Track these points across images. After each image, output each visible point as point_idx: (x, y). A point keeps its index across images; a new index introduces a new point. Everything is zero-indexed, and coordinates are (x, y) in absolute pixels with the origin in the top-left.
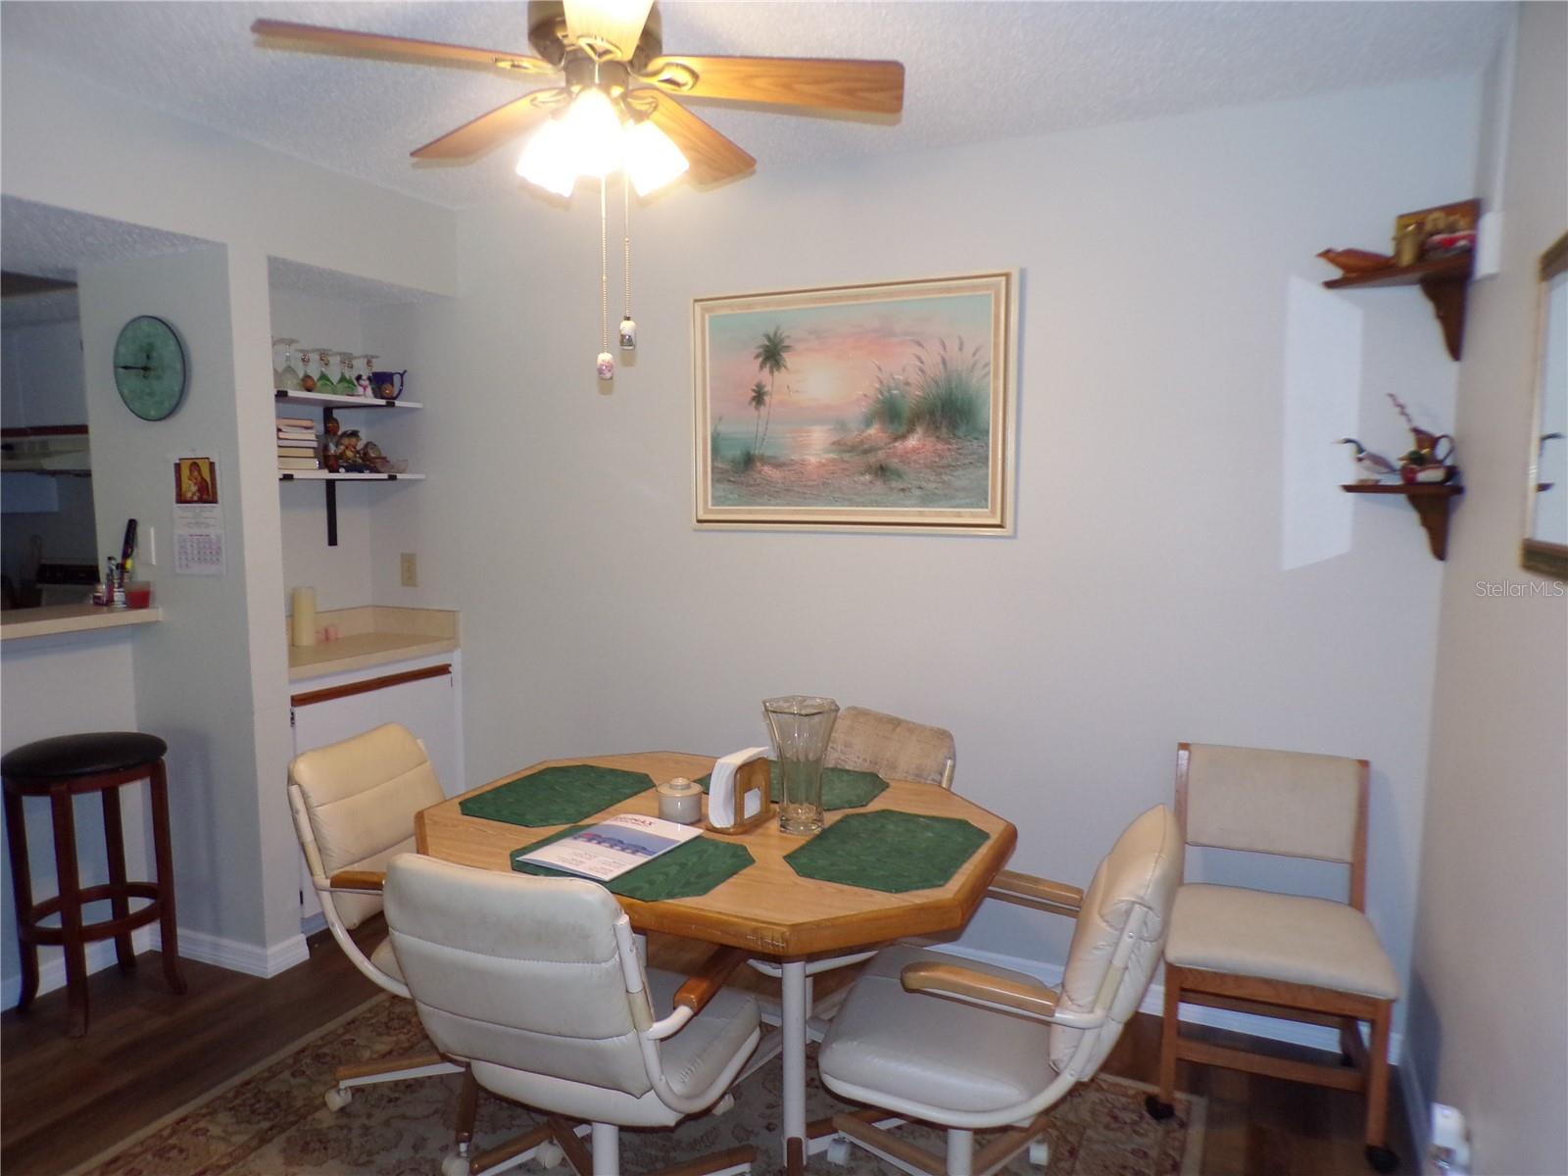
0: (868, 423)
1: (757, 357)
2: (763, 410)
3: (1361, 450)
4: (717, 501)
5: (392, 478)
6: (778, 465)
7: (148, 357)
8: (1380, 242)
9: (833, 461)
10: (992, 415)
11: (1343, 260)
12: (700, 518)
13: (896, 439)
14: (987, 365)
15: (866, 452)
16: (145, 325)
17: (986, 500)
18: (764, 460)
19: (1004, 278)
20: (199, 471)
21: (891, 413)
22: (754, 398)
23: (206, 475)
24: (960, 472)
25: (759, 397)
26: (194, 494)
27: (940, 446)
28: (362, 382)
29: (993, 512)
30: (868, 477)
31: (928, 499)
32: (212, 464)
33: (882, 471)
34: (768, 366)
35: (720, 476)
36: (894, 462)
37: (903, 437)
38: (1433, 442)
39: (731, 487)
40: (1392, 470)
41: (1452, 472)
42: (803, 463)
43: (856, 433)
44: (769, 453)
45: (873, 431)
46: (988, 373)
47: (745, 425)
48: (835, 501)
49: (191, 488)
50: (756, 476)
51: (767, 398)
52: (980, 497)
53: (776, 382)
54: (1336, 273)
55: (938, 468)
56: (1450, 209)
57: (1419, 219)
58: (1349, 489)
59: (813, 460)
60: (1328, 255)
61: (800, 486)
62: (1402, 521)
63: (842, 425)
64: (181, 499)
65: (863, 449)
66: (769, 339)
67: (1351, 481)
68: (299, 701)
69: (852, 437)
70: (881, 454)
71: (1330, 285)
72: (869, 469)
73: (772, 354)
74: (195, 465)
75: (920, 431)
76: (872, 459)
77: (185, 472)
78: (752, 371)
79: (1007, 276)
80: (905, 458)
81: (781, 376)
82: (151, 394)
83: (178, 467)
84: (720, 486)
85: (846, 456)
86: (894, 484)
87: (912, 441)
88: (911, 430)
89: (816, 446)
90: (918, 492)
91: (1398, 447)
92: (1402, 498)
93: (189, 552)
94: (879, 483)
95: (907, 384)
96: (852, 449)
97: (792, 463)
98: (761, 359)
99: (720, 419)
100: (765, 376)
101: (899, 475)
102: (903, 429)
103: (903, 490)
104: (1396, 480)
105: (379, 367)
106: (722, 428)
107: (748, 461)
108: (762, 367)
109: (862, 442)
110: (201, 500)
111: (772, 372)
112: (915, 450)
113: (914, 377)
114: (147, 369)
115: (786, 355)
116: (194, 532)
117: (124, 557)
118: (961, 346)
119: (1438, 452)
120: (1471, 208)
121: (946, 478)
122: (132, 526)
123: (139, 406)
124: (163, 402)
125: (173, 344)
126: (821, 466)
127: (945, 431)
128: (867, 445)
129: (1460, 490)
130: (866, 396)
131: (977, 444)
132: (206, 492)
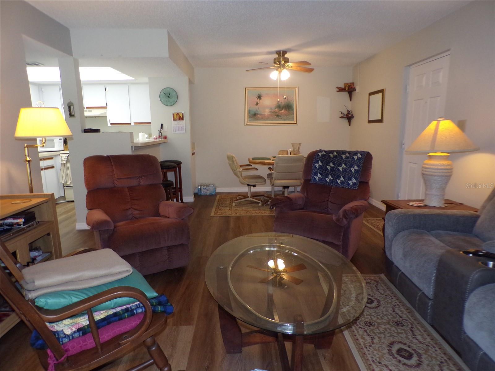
0: (276, 109)
1: (257, 97)
2: (258, 106)
3: (341, 112)
4: (249, 121)
6: (261, 115)
7: (169, 95)
8: (343, 86)
9: (270, 114)
10: (295, 107)
11: (339, 88)
12: (247, 124)
13: (280, 111)
14: (294, 100)
15: (275, 113)
16: (168, 89)
18: (258, 114)
20: (179, 115)
21: (279, 107)
23: (181, 115)
24: (290, 116)
25: (257, 104)
26: (177, 119)
27: (287, 112)
29: (295, 122)
30: (275, 117)
31: (285, 120)
32: (183, 114)
33: (278, 116)
35: (250, 117)
36: (280, 114)
37: (281, 111)
38: (349, 111)
39: (252, 118)
40: (345, 115)
41: (352, 115)
42: (265, 115)
44: (259, 113)
45: (276, 110)
47: (254, 108)
48: (270, 120)
49: (176, 118)
50: (257, 117)
51: (258, 104)
52: (293, 119)
53: (260, 102)
54: (338, 90)
55: (286, 115)
56: (350, 83)
57: (347, 84)
58: (340, 117)
59: (266, 114)
60: (337, 87)
61: (264, 118)
62: (346, 121)
63: (271, 109)
64: (174, 120)
66: (259, 94)
67: (340, 116)
69: (273, 110)
70: (278, 113)
71: (337, 91)
72: (275, 115)
73: (259, 97)
74: (178, 114)
75: (284, 109)
76: (276, 114)
77: (175, 115)
78: (256, 100)
79: (297, 87)
80: (281, 114)
82: (169, 101)
83: (173, 115)
86: (279, 118)
87: (283, 111)
88: (282, 109)
89: (267, 112)
90: (283, 119)
91: (346, 113)
92: (346, 119)
93: (176, 129)
94: (277, 118)
95: (282, 102)
96: (273, 112)
97: (263, 114)
99: (250, 107)
101: (281, 116)
102: (281, 109)
103: (281, 119)
104: (346, 116)
106: (250, 109)
107: (255, 115)
108: (258, 99)
110: (179, 120)
111: (259, 100)
112: (283, 112)
114: (168, 97)
115: (262, 97)
116: (177, 125)
117: (161, 131)
118: (290, 97)
119: (350, 113)
120: (353, 83)
121: (288, 117)
122: (162, 125)
123: (165, 103)
124: (172, 103)
125: (175, 93)
126: (268, 115)
127: (287, 110)
128: (275, 112)
129: (354, 117)
130: (275, 104)
131: (292, 111)
132: (181, 118)
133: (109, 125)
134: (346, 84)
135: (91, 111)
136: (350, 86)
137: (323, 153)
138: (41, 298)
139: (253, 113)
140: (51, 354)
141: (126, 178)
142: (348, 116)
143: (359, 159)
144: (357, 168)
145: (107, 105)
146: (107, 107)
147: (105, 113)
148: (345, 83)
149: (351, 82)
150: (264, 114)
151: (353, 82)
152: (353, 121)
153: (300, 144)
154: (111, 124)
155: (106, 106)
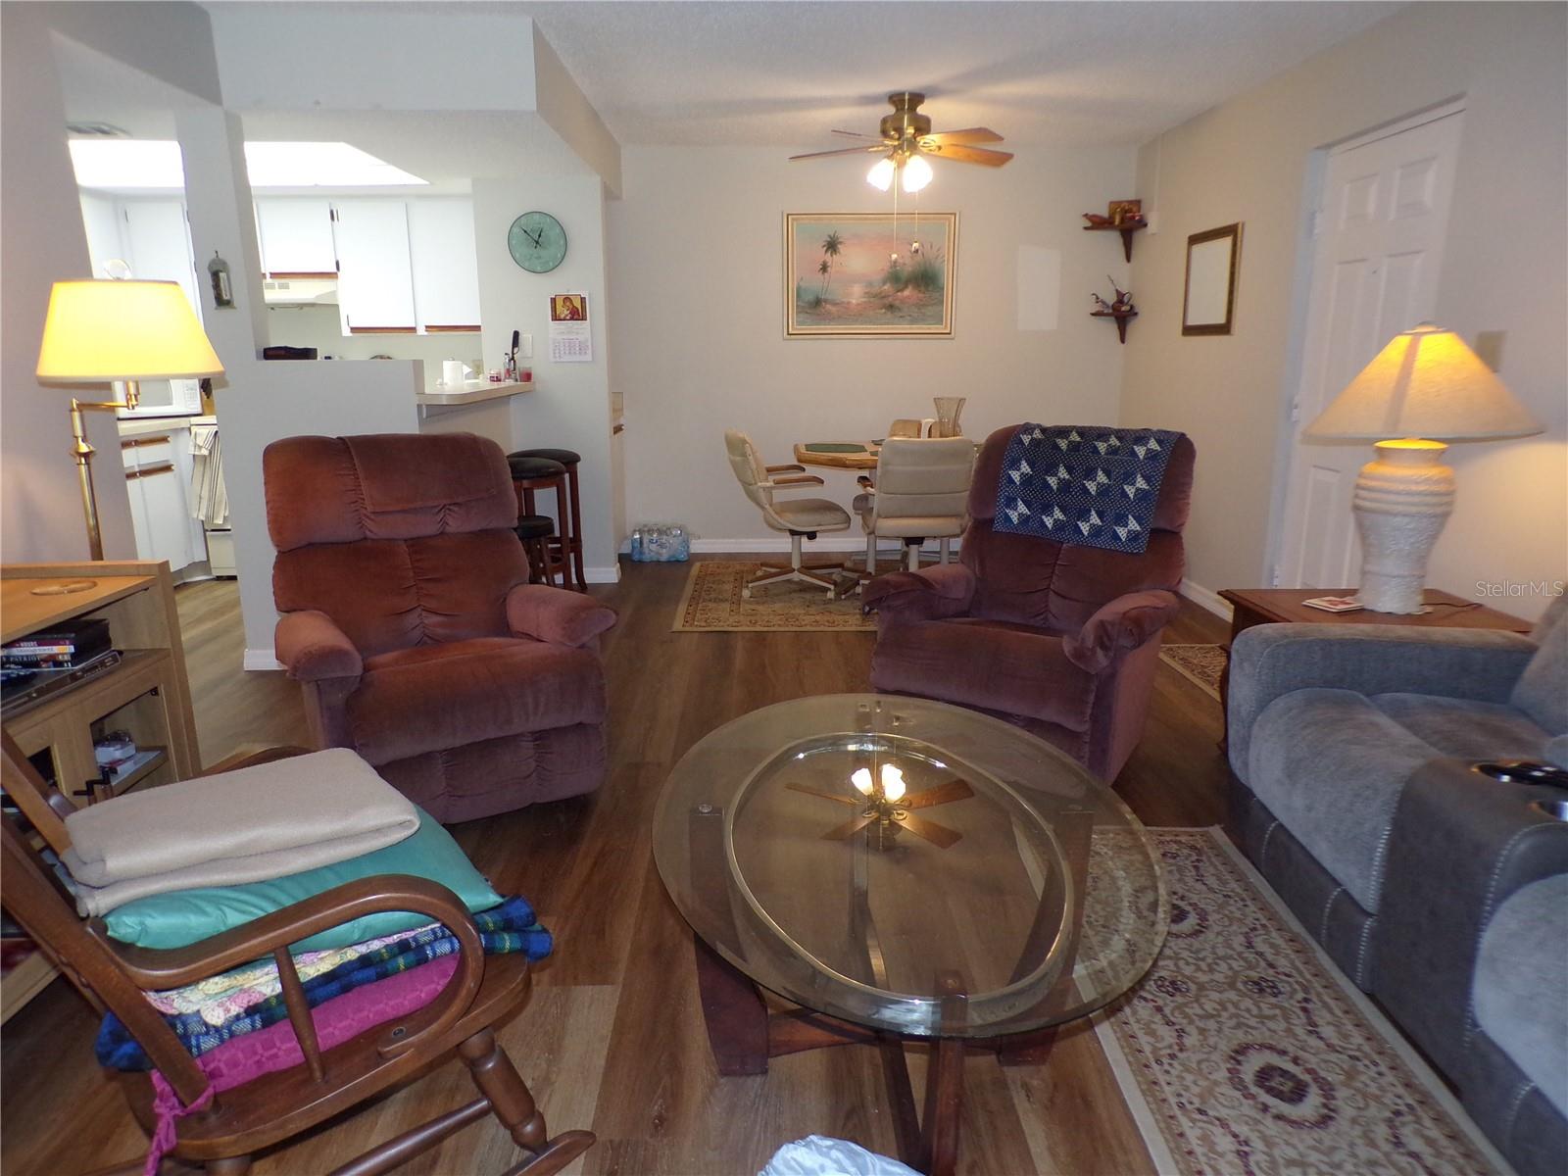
0: (884, 283)
1: (823, 246)
2: (826, 275)
3: (1097, 298)
4: (799, 323)
6: (835, 304)
7: (540, 236)
8: (1104, 213)
9: (865, 302)
10: (946, 281)
11: (1094, 219)
12: (790, 332)
13: (898, 291)
14: (944, 256)
15: (883, 298)
16: (537, 217)
17: (942, 321)
18: (826, 301)
19: (952, 216)
20: (572, 302)
21: (896, 278)
22: (821, 269)
23: (578, 304)
24: (930, 308)
25: (824, 268)
26: (566, 316)
27: (921, 295)
29: (945, 327)
30: (883, 311)
31: (914, 321)
32: (583, 300)
33: (891, 307)
34: (830, 252)
35: (800, 310)
36: (897, 303)
37: (902, 290)
38: (1123, 295)
39: (806, 315)
40: (1108, 307)
41: (1132, 307)
42: (849, 303)
43: (878, 288)
44: (830, 297)
45: (886, 287)
46: (944, 261)
47: (815, 283)
48: (865, 323)
49: (563, 312)
50: (823, 310)
51: (829, 269)
52: (939, 320)
53: (834, 261)
54: (1089, 224)
55: (919, 306)
56: (1130, 202)
57: (1121, 202)
58: (1093, 314)
59: (854, 301)
60: (1086, 215)
61: (847, 314)
62: (1110, 328)
63: (870, 284)
64: (555, 318)
65: (882, 296)
66: (830, 236)
67: (1093, 312)
69: (876, 290)
70: (890, 299)
71: (1086, 228)
72: (884, 306)
73: (832, 246)
74: (567, 299)
75: (910, 287)
76: (887, 301)
77: (560, 303)
78: (821, 255)
79: (955, 214)
80: (902, 301)
81: (836, 258)
82: (539, 258)
83: (553, 301)
84: (801, 315)
85: (872, 300)
86: (896, 314)
87: (907, 293)
88: (906, 287)
89: (856, 295)
90: (909, 318)
91: (1111, 299)
92: (1113, 318)
93: (562, 349)
94: (889, 313)
95: (905, 264)
96: (875, 296)
97: (843, 303)
98: (826, 248)
99: (802, 279)
100: (828, 257)
101: (899, 309)
102: (902, 287)
103: (901, 316)
104: (1111, 311)
106: (801, 284)
107: (818, 303)
108: (826, 251)
109: (880, 293)
110: (571, 319)
111: (831, 255)
112: (908, 297)
113: (908, 262)
114: (537, 242)
115: (839, 246)
116: (565, 337)
117: (513, 354)
118: (931, 247)
119: (1126, 299)
120: (1138, 203)
121: (923, 311)
122: (516, 335)
123: (527, 264)
124: (547, 262)
125: (558, 230)
126: (858, 304)
127: (923, 289)
128: (883, 294)
129: (1136, 314)
130: (883, 270)
131: (938, 294)
132: (577, 314)
133: (346, 332)
134: (1115, 206)
135: (286, 287)
136: (1126, 212)
137: (1034, 436)
138: (126, 915)
139: (811, 298)
140: (162, 1087)
141: (398, 512)
142: (1119, 311)
143: (1152, 456)
144: (1145, 486)
145: (338, 268)
146: (339, 274)
147: (334, 293)
148: (1111, 203)
149: (1131, 196)
150: (845, 300)
151: (1138, 198)
152: (1134, 327)
153: (961, 401)
154: (354, 330)
155: (335, 270)
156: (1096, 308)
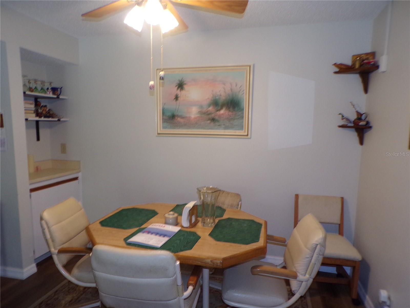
0: (209, 106)
1: (176, 86)
2: (178, 102)
3: (343, 116)
4: (164, 128)
5: (59, 120)
6: (182, 118)
8: (349, 62)
9: (199, 117)
10: (245, 105)
11: (340, 66)
12: (159, 132)
13: (217, 111)
14: (243, 91)
15: (209, 114)
17: (243, 129)
18: (178, 116)
19: (249, 67)
21: (216, 103)
22: (175, 98)
24: (235, 121)
25: (177, 98)
27: (230, 113)
28: (49, 90)
29: (245, 132)
30: (209, 122)
31: (226, 128)
32: (1, 115)
33: (213, 120)
34: (179, 89)
35: (164, 121)
36: (217, 118)
37: (219, 110)
38: (361, 115)
39: (168, 124)
41: (368, 123)
42: (190, 117)
43: (205, 109)
44: (180, 114)
45: (210, 108)
46: (244, 93)
47: (172, 106)
48: (199, 128)
50: (176, 121)
51: (179, 99)
52: (241, 128)
53: (182, 94)
54: (337, 70)
55: (229, 120)
56: (367, 54)
57: (359, 55)
58: (340, 126)
60: (335, 64)
61: (189, 124)
62: (353, 135)
63: (201, 107)
65: (207, 113)
66: (180, 81)
68: (32, 190)
69: (204, 110)
70: (213, 115)
71: (336, 73)
72: (209, 119)
73: (181, 86)
75: (224, 109)
76: (210, 116)
78: (174, 90)
79: (250, 66)
80: (220, 116)
81: (183, 92)
84: (164, 123)
85: (203, 115)
86: (216, 124)
87: (222, 112)
88: (221, 108)
89: (194, 113)
90: (223, 126)
91: (353, 117)
92: (354, 129)
94: (212, 123)
95: (221, 95)
96: (204, 113)
97: (187, 117)
98: (177, 87)
99: (165, 104)
100: (178, 92)
101: (218, 121)
102: (219, 108)
103: (219, 125)
105: (54, 85)
107: (173, 117)
108: (178, 89)
109: (207, 112)
111: (180, 91)
112: (223, 114)
113: (223, 94)
115: (185, 86)
118: (236, 85)
119: (363, 117)
120: (373, 54)
121: (232, 122)
126: (195, 118)
127: (231, 109)
128: (209, 112)
129: (370, 127)
130: (208, 99)
131: (240, 113)
134: (355, 57)
136: (363, 60)
139: (169, 114)
142: (358, 125)
148: (353, 56)
149: (369, 50)
150: (188, 115)
151: (373, 51)
152: (368, 136)
153: (220, 190)
156: (342, 123)
